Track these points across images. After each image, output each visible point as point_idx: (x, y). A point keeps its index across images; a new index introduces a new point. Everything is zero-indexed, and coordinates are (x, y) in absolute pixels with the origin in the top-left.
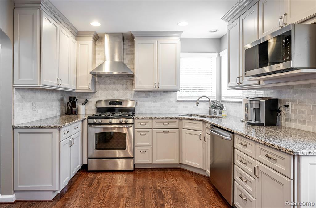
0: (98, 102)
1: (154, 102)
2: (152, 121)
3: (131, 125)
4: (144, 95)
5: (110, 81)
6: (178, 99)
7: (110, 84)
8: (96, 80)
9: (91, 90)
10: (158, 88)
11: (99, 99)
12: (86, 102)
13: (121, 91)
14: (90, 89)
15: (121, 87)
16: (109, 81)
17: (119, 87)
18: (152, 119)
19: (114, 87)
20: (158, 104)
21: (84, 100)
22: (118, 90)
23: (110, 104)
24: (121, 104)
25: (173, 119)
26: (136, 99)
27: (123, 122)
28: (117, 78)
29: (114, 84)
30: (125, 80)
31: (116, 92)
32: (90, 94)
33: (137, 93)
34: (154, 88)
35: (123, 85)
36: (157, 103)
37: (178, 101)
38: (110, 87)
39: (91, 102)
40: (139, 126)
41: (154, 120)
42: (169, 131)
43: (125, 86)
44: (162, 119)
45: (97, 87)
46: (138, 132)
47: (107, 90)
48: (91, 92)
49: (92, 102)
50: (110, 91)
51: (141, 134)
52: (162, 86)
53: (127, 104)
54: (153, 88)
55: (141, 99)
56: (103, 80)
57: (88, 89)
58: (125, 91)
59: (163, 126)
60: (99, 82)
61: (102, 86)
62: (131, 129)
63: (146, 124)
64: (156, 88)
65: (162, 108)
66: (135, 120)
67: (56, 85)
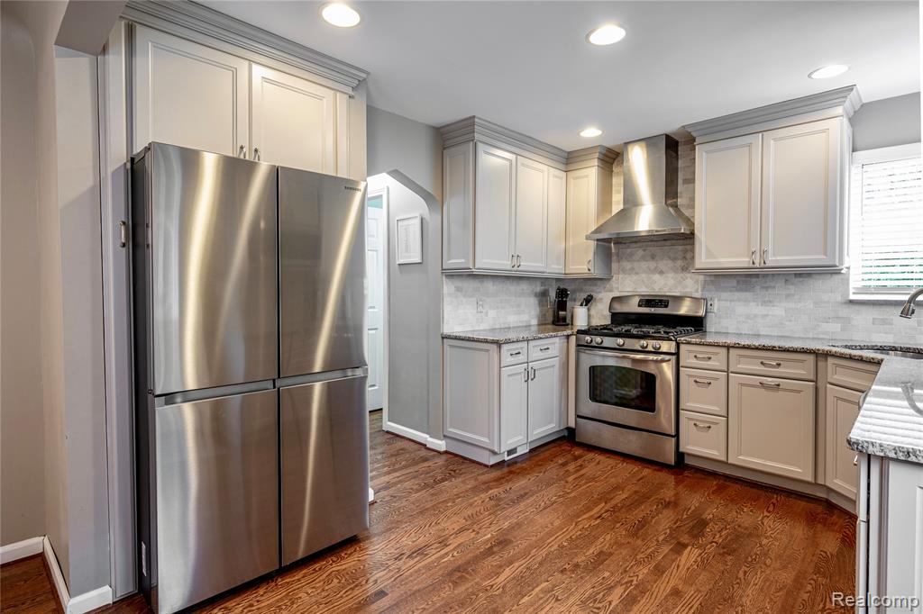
0: (614, 299)
1: (764, 303)
2: (728, 353)
3: (667, 357)
4: (735, 285)
5: (644, 250)
6: (852, 297)
7: (643, 258)
8: (613, 251)
9: (597, 272)
10: (762, 265)
11: (617, 294)
12: (588, 301)
13: (671, 275)
14: (592, 271)
15: (670, 263)
16: (641, 252)
17: (664, 264)
18: (728, 347)
19: (652, 264)
20: (778, 310)
21: (584, 296)
22: (661, 273)
23: (639, 306)
24: (666, 306)
25: (791, 351)
26: (707, 295)
27: (650, 348)
28: (659, 243)
29: (653, 257)
30: (680, 248)
31: (657, 277)
32: (599, 283)
33: (712, 278)
34: (751, 265)
35: (674, 259)
36: (773, 306)
37: (852, 302)
38: (644, 265)
39: (601, 299)
40: (693, 362)
41: (732, 351)
42: (778, 385)
43: (679, 263)
44: (757, 348)
45: (614, 266)
46: (690, 376)
47: (637, 274)
48: (601, 279)
49: (604, 299)
50: (643, 275)
51: (696, 382)
52: (772, 260)
53: (679, 307)
54: (746, 266)
55: (725, 295)
56: (629, 250)
57: (587, 271)
58: (682, 275)
59: (762, 368)
60: (618, 255)
61: (627, 265)
62: (668, 370)
63: (710, 358)
64: (757, 265)
65: (790, 321)
66: (682, 346)
67: (509, 268)
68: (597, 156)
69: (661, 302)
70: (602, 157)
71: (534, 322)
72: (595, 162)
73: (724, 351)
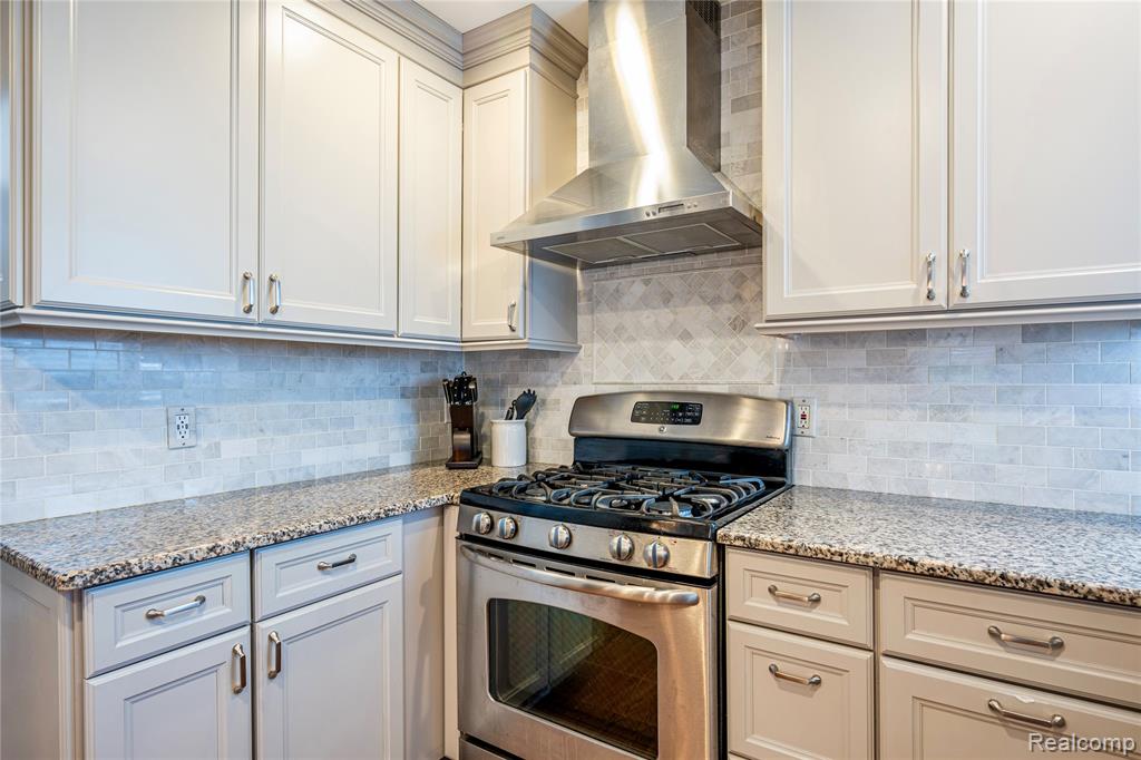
0: (583, 404)
1: (940, 411)
2: (876, 586)
3: (691, 592)
4: (863, 364)
5: (647, 282)
7: (645, 302)
8: (580, 286)
9: (538, 335)
10: (956, 300)
11: (589, 390)
12: (524, 407)
13: (707, 341)
14: (520, 333)
15: (705, 311)
16: (638, 288)
17: (695, 314)
18: (876, 571)
19: (665, 315)
20: (979, 431)
21: (514, 393)
22: (686, 336)
23: (635, 419)
24: (696, 421)
25: (1112, 604)
26: (795, 392)
28: (680, 263)
29: (667, 298)
30: (727, 273)
31: (675, 346)
33: (807, 348)
34: (923, 302)
35: (715, 301)
36: (964, 420)
38: (647, 317)
39: (557, 402)
40: (764, 607)
41: (888, 583)
42: (1062, 724)
43: (727, 311)
44: (977, 582)
45: (583, 322)
46: (756, 651)
47: (632, 339)
48: (556, 354)
49: (560, 399)
50: (646, 344)
51: (774, 671)
52: (986, 286)
53: (725, 423)
54: (907, 304)
55: (837, 391)
56: (612, 285)
57: (508, 333)
58: (733, 341)
59: (994, 650)
60: (589, 295)
61: (608, 318)
62: (699, 618)
63: (816, 600)
64: (940, 301)
65: (1011, 461)
66: (732, 557)
67: (231, 313)
68: (527, 37)
69: (683, 410)
70: (540, 44)
71: (400, 458)
72: (526, 56)
73: (862, 581)
